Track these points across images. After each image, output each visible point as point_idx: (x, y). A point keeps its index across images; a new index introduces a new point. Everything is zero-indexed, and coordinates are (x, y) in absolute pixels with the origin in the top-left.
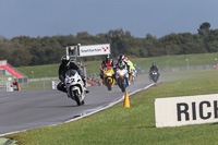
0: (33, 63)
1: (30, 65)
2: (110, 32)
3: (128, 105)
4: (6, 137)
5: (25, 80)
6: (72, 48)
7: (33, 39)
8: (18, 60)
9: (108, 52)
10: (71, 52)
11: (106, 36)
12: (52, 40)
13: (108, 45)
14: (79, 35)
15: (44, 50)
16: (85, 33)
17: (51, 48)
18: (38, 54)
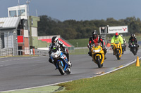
0: (78, 37)
1: (76, 38)
2: (127, 19)
3: (138, 65)
4: (58, 85)
5: (72, 48)
6: (103, 28)
7: (78, 22)
8: (67, 35)
9: (126, 31)
10: (103, 31)
11: (125, 21)
12: (90, 23)
13: (126, 27)
14: (108, 19)
15: (85, 28)
16: (111, 19)
17: (90, 28)
18: (81, 32)
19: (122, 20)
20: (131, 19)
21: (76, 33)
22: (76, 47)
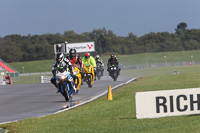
0: (23, 59)
1: (21, 61)
2: (94, 31)
3: (110, 98)
5: (17, 75)
6: (60, 45)
8: (9, 56)
9: (93, 49)
10: (59, 49)
12: (41, 39)
13: (93, 43)
15: (34, 47)
16: (71, 32)
17: (40, 45)
18: (28, 51)
19: (86, 33)
20: (99, 32)
21: (21, 53)
22: (21, 72)
